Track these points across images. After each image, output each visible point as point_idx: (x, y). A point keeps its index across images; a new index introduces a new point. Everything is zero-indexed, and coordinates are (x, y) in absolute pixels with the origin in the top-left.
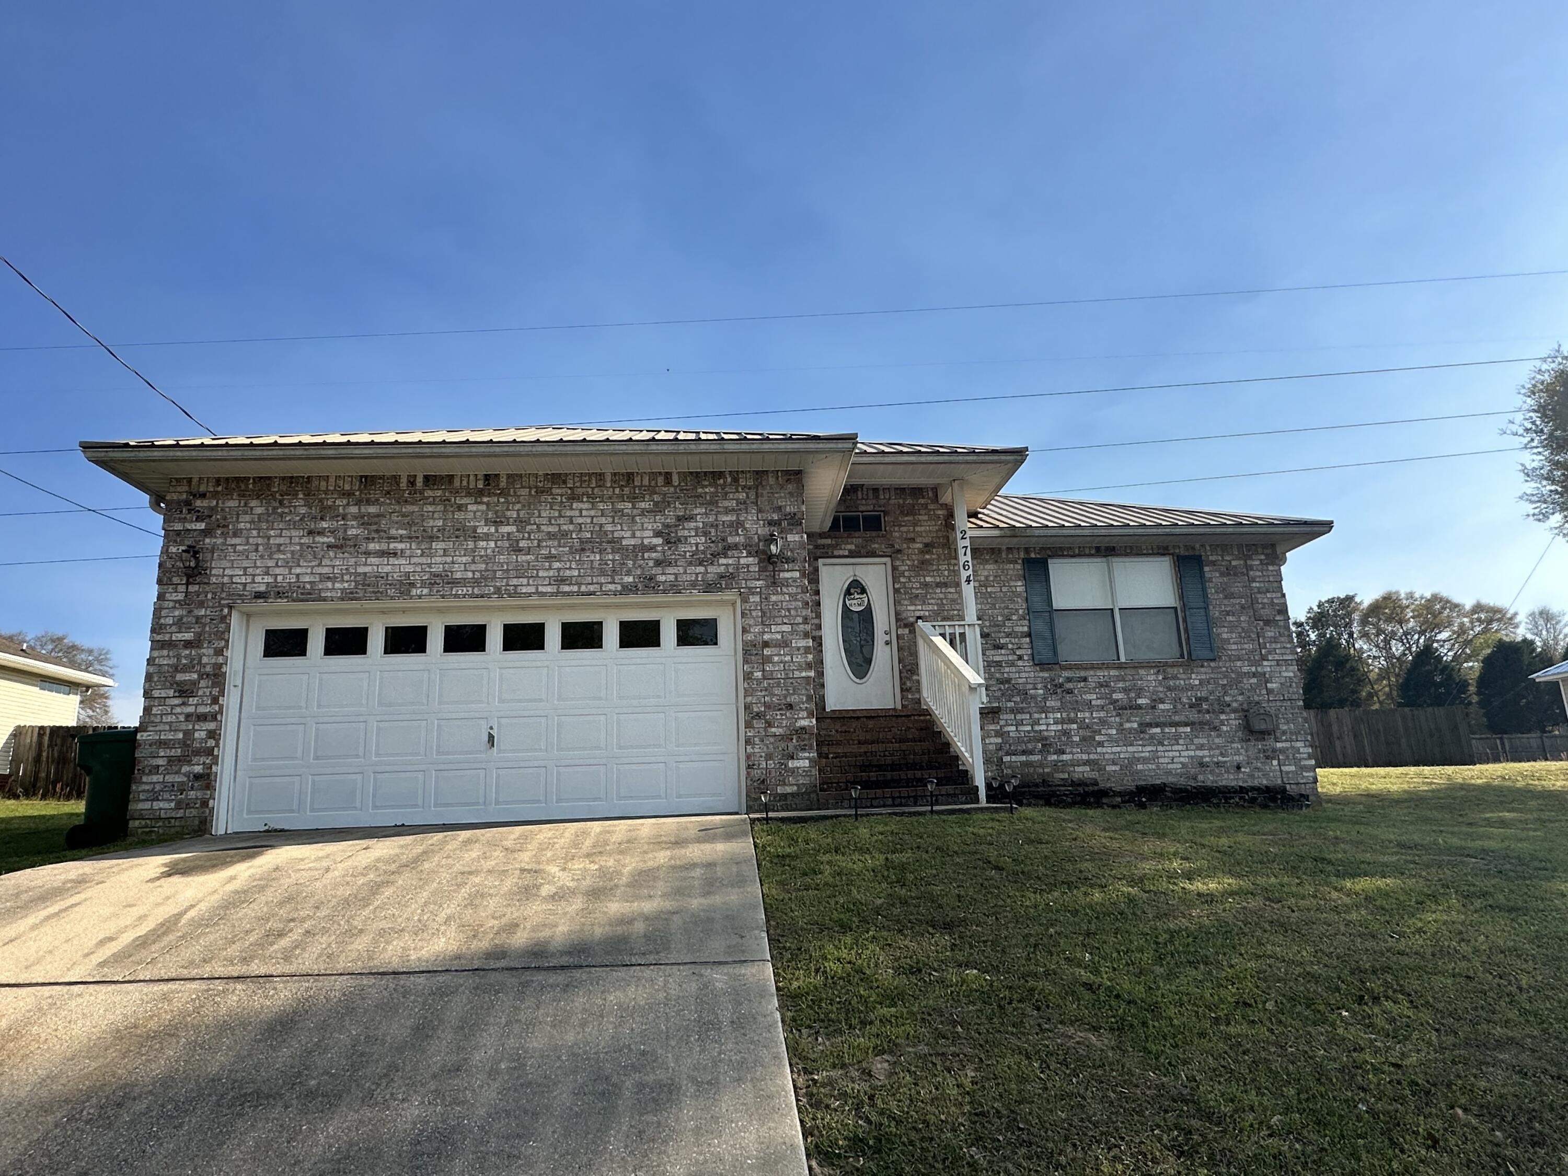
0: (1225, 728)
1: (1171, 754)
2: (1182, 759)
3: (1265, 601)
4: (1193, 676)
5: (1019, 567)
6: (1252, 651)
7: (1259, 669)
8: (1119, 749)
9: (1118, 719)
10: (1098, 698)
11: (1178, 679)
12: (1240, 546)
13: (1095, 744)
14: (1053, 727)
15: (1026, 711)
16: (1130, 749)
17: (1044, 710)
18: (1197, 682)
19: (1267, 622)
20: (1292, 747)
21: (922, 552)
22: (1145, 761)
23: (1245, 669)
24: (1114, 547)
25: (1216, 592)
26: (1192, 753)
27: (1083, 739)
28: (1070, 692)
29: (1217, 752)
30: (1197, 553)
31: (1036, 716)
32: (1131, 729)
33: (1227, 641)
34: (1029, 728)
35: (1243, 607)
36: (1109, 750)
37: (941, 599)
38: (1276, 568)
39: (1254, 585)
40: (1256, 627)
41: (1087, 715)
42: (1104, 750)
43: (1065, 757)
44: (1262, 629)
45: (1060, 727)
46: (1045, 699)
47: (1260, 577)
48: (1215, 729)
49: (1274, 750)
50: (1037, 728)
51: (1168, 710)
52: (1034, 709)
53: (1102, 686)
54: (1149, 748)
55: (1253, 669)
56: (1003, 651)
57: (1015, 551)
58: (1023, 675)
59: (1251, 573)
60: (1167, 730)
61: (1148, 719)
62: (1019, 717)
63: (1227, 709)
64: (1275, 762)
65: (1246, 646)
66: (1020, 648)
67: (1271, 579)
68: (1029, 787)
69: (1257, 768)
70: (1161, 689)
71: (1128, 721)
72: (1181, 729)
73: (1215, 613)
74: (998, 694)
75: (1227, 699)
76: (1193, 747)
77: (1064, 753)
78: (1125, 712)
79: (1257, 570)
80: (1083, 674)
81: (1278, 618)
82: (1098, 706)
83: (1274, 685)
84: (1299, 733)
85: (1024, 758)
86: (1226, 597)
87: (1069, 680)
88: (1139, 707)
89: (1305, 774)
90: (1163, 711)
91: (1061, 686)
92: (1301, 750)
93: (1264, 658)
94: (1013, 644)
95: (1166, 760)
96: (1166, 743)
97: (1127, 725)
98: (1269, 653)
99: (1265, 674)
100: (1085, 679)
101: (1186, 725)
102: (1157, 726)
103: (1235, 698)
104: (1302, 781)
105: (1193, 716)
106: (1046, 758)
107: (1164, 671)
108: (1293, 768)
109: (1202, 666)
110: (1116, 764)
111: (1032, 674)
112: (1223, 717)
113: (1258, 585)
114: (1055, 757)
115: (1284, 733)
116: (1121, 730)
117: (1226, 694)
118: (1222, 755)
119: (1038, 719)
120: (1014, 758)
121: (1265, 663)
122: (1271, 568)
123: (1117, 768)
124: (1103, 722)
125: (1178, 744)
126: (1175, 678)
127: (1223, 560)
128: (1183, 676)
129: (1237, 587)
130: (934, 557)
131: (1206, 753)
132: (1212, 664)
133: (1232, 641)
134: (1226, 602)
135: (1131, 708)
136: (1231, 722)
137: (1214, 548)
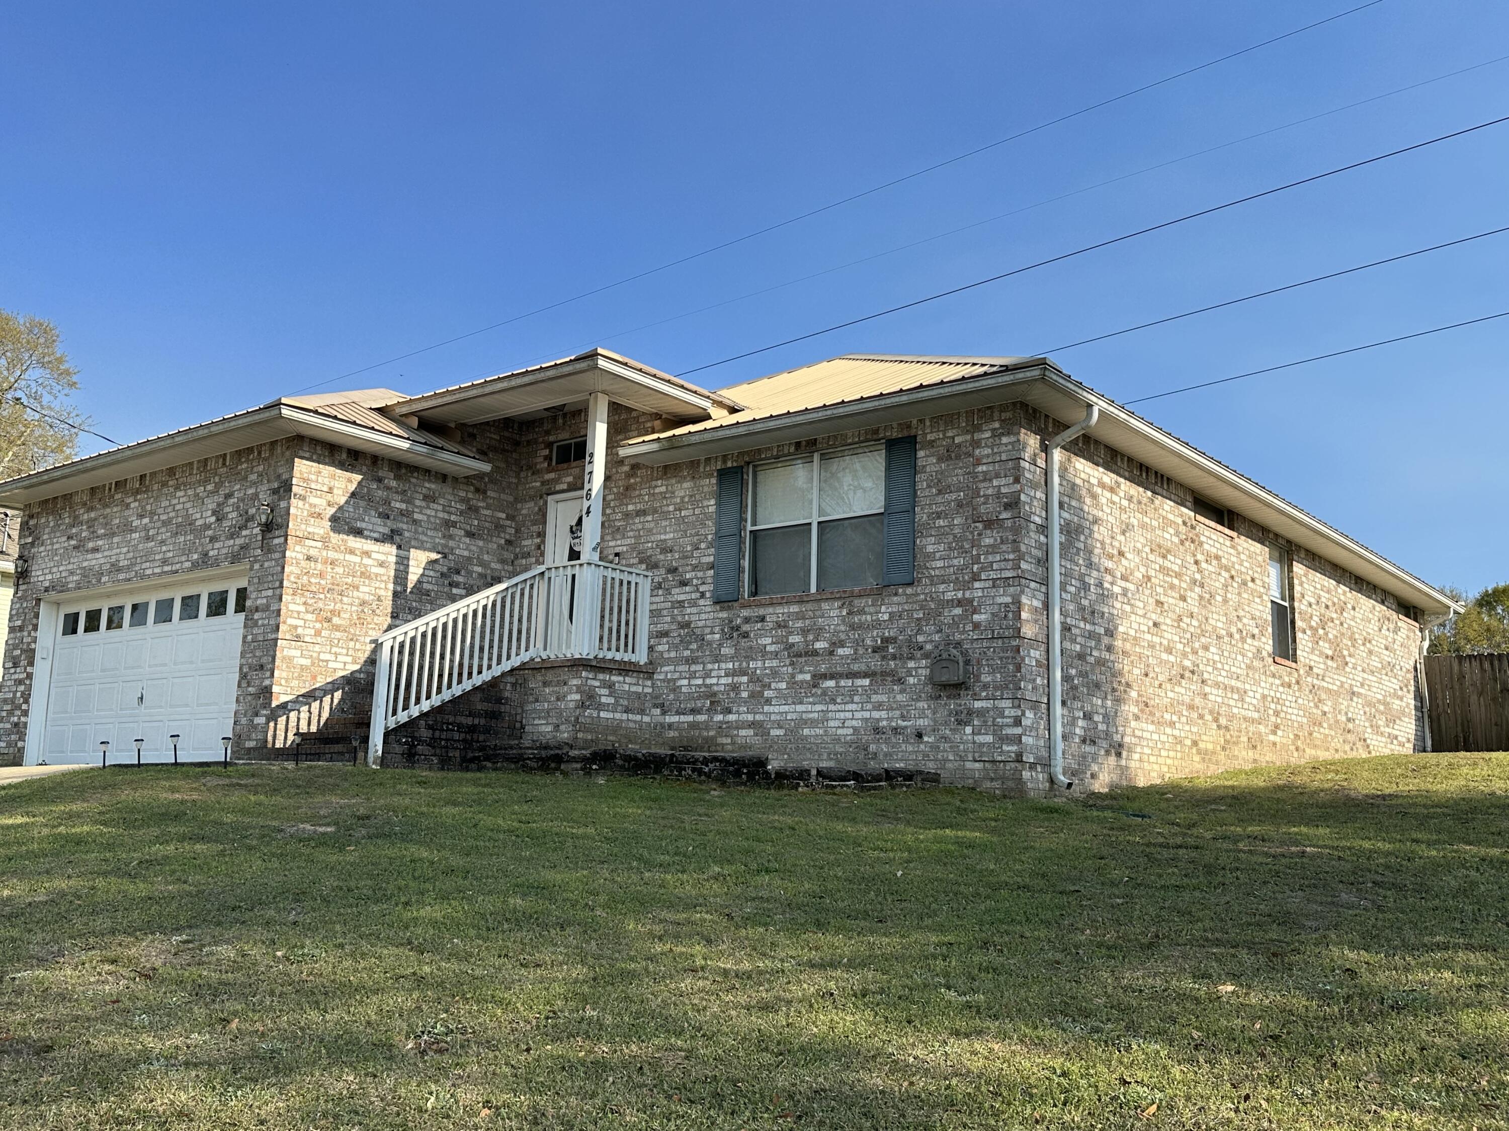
0: (911, 680)
1: (842, 715)
2: (854, 723)
3: (990, 492)
4: (883, 608)
5: (714, 481)
6: (961, 569)
7: (968, 594)
8: (786, 708)
9: (790, 669)
10: (773, 643)
11: (865, 613)
12: (970, 413)
13: (763, 701)
14: (723, 681)
15: (700, 661)
16: (800, 708)
17: (717, 659)
18: (886, 617)
19: (990, 524)
20: (995, 708)
22: (813, 723)
23: (949, 596)
24: (816, 440)
25: (929, 486)
26: (867, 715)
27: (752, 695)
28: (746, 635)
29: (898, 713)
30: (913, 432)
31: (710, 666)
32: (802, 682)
33: (931, 557)
34: (700, 682)
35: (960, 505)
36: (775, 710)
38: (1012, 439)
39: (980, 469)
40: (972, 533)
41: (759, 664)
42: (771, 709)
43: (732, 717)
44: (979, 535)
45: (730, 680)
46: (720, 645)
47: (988, 456)
48: (900, 681)
49: (970, 713)
50: (709, 681)
51: (847, 657)
52: (709, 659)
53: (779, 626)
54: (819, 707)
55: (960, 595)
56: (687, 589)
58: (703, 616)
59: (977, 452)
60: (842, 683)
61: (823, 668)
62: (694, 668)
63: (918, 654)
64: (969, 730)
65: (956, 562)
66: (704, 583)
67: (1004, 457)
69: (945, 738)
70: (843, 628)
71: (801, 672)
72: (859, 682)
73: (922, 516)
74: (677, 641)
75: (920, 638)
76: (869, 706)
77: (730, 712)
78: (800, 659)
79: (987, 446)
80: (762, 612)
81: (1004, 515)
82: (771, 652)
83: (983, 617)
84: (1007, 687)
85: (690, 718)
86: (940, 492)
87: (747, 620)
88: (815, 653)
89: (1005, 748)
90: (842, 657)
91: (738, 628)
92: (1007, 713)
93: (976, 578)
94: (698, 578)
95: (837, 723)
96: (839, 700)
97: (800, 677)
98: (982, 569)
99: (972, 600)
100: (762, 619)
101: (866, 675)
102: (832, 677)
103: (929, 638)
104: (999, 758)
105: (875, 663)
106: (712, 718)
107: (850, 604)
108: (989, 739)
109: (896, 594)
110: (781, 728)
111: (711, 615)
112: (911, 664)
113: (984, 468)
114: (719, 718)
115: (985, 687)
116: (792, 683)
117: (919, 631)
118: (903, 717)
119: (711, 670)
120: (683, 718)
121: (977, 585)
122: (1005, 440)
123: (780, 732)
124: (775, 673)
125: (852, 702)
126: (862, 612)
127: (945, 437)
128: (872, 610)
129: (957, 476)
131: (883, 714)
132: (909, 591)
133: (938, 555)
134: (939, 499)
135: (806, 654)
136: (920, 671)
137: (936, 419)
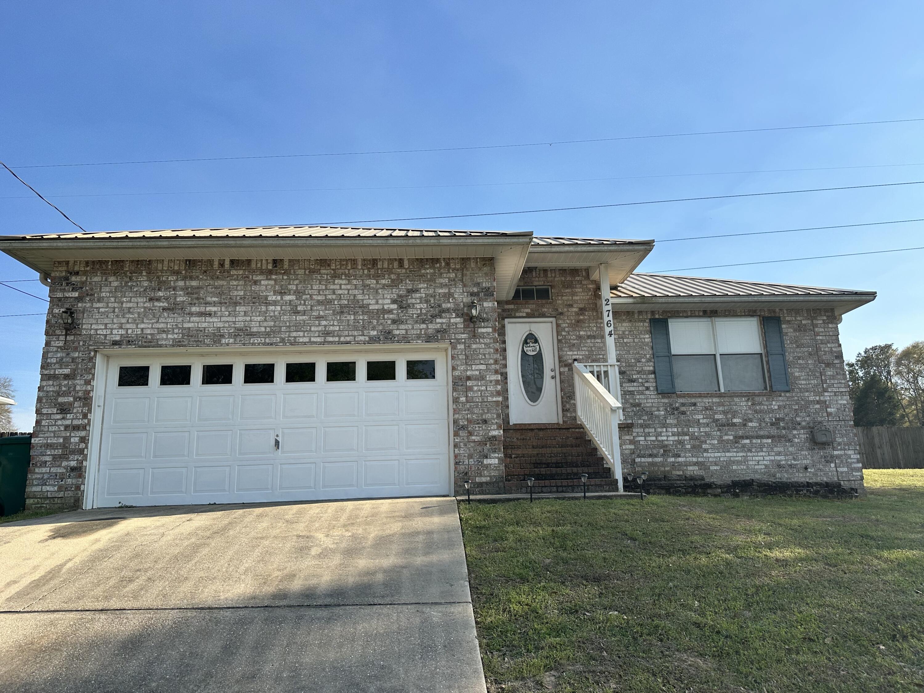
0: (796, 440)
1: (757, 458)
2: (765, 462)
3: (827, 349)
4: (774, 403)
5: (646, 324)
6: (816, 386)
7: (822, 398)
8: (719, 454)
9: (718, 433)
10: (704, 418)
11: (763, 405)
12: (808, 310)
13: (702, 450)
14: (671, 438)
15: (651, 426)
16: (728, 454)
17: (665, 425)
18: (776, 407)
19: (828, 365)
20: (845, 454)
21: (577, 314)
22: (738, 463)
23: (811, 398)
24: (716, 311)
25: (791, 343)
26: (773, 458)
27: (694, 447)
28: (684, 413)
29: (791, 457)
30: (777, 315)
31: (659, 430)
32: (728, 440)
33: (798, 378)
34: (654, 438)
35: (810, 354)
36: (712, 455)
37: (591, 347)
38: (834, 326)
39: (818, 338)
40: (819, 368)
41: (696, 430)
42: (709, 455)
43: (680, 459)
44: (824, 369)
45: (676, 438)
46: (665, 418)
47: (822, 332)
48: (790, 441)
49: (832, 457)
50: (660, 438)
51: (755, 427)
52: (658, 425)
53: (707, 409)
54: (741, 454)
55: (817, 398)
56: (635, 384)
57: (644, 314)
58: (650, 401)
59: (816, 329)
60: (754, 441)
61: (740, 433)
62: (647, 430)
63: (799, 427)
64: (833, 465)
65: (812, 382)
66: (647, 382)
67: (831, 334)
68: (655, 480)
69: (821, 470)
70: (750, 412)
71: (726, 435)
72: (765, 441)
73: (790, 357)
74: (631, 414)
75: (798, 419)
76: (773, 454)
77: (679, 456)
78: (724, 428)
79: (821, 327)
80: (693, 400)
81: (836, 362)
82: (704, 423)
83: (833, 410)
84: (851, 444)
85: (650, 460)
86: (798, 347)
87: (683, 405)
88: (734, 425)
89: (854, 473)
90: (752, 427)
91: (677, 409)
92: (852, 456)
93: (825, 390)
94: (643, 379)
95: (754, 463)
96: (753, 450)
97: (726, 438)
98: (829, 386)
99: (826, 401)
100: (695, 404)
101: (768, 437)
102: (747, 438)
103: (803, 419)
104: (852, 479)
105: (774, 431)
106: (666, 460)
107: (752, 399)
108: (845, 469)
109: (780, 396)
110: (717, 465)
111: (656, 401)
112: (795, 432)
113: (821, 338)
114: (672, 459)
115: (839, 444)
116: (721, 441)
117: (797, 415)
118: (794, 459)
119: (661, 432)
120: (643, 460)
121: (826, 394)
122: (830, 326)
123: (718, 468)
124: (708, 435)
125: (762, 451)
126: (760, 404)
127: (796, 320)
128: (767, 403)
129: (806, 339)
130: (586, 317)
131: (782, 458)
132: (788, 394)
133: (802, 378)
134: (798, 350)
135: (728, 425)
136: (801, 436)
137: (790, 311)
